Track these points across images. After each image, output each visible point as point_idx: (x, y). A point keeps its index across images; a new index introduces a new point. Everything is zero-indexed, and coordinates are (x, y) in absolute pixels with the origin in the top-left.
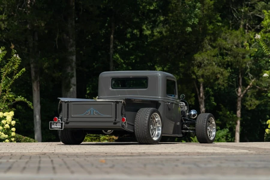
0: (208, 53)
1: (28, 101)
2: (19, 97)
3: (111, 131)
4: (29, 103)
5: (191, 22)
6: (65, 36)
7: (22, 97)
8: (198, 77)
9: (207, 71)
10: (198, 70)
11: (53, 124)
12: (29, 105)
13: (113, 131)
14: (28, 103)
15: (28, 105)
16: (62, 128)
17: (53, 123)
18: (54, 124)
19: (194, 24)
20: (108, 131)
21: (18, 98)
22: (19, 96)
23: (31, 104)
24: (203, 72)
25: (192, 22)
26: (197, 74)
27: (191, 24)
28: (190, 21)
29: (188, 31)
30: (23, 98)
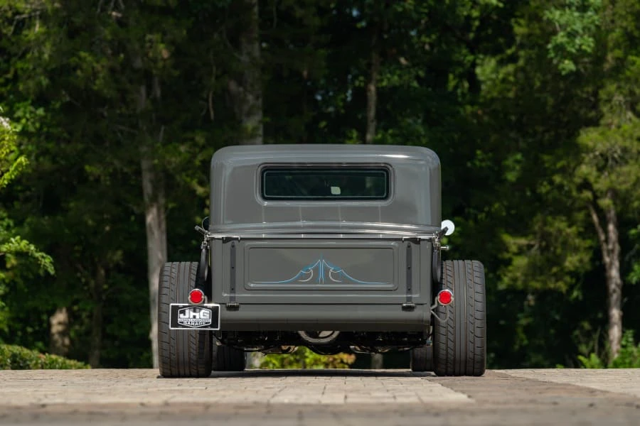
0: (625, 131)
1: (41, 251)
2: (12, 239)
3: (331, 332)
4: (43, 257)
5: (573, 46)
6: (233, 86)
7: (22, 239)
8: (598, 194)
9: (622, 179)
10: (599, 177)
11: (183, 312)
12: (43, 263)
13: (337, 333)
14: (40, 259)
15: (40, 264)
16: (214, 324)
17: (184, 307)
18: (187, 311)
19: (580, 50)
20: (321, 335)
21: (11, 242)
22: (14, 237)
23: (47, 261)
24: (612, 182)
25: (577, 47)
26: (596, 186)
27: (574, 51)
28: (571, 45)
29: (564, 69)
30: (25, 242)
